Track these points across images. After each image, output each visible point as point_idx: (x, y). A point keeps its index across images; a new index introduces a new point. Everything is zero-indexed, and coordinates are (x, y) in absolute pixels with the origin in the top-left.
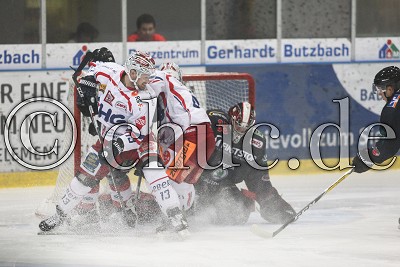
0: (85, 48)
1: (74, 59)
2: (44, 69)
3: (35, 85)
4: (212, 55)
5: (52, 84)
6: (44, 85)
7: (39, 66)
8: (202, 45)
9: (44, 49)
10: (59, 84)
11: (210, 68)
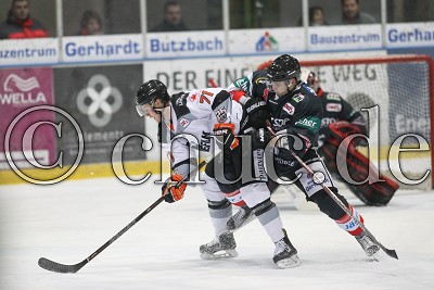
0: (267, 34)
1: (257, 46)
2: (227, 55)
3: (219, 72)
4: (393, 38)
5: (235, 71)
6: (227, 72)
7: (222, 52)
8: (383, 29)
9: (227, 36)
10: (243, 70)
11: (390, 51)
